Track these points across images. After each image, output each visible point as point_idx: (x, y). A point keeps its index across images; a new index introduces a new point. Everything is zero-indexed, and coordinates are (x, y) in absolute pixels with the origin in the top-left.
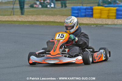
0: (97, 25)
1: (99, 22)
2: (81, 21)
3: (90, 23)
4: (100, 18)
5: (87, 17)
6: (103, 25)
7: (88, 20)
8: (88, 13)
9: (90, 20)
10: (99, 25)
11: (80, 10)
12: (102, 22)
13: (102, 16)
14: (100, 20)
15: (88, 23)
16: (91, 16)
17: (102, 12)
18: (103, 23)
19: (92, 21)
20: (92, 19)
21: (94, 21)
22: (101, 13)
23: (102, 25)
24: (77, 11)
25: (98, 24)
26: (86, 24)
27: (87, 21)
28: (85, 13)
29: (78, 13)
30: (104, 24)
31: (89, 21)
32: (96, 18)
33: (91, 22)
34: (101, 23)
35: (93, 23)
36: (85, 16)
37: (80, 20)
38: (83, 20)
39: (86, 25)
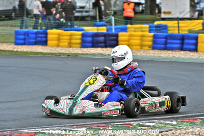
4: (58, 46)
5: (38, 44)
8: (40, 39)
11: (28, 35)
13: (61, 44)
16: (45, 43)
17: (61, 37)
20: (44, 47)
22: (59, 39)
24: (23, 37)
28: (35, 39)
29: (24, 39)
32: (51, 47)
36: (36, 43)
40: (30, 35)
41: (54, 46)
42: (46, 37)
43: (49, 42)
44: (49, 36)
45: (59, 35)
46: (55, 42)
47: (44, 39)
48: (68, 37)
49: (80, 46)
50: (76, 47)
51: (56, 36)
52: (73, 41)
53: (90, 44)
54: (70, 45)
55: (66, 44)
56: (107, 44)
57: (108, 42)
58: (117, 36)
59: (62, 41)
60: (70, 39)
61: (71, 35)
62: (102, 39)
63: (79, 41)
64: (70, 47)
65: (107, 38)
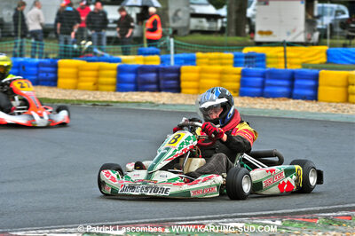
40: (27, 68)
41: (69, 89)
42: (56, 72)
43: (60, 81)
44: (61, 71)
45: (78, 68)
46: (71, 81)
47: (52, 76)
48: (94, 73)
49: (114, 88)
50: (108, 91)
51: (72, 71)
52: (102, 80)
53: (132, 86)
54: (97, 86)
55: (90, 84)
56: (162, 86)
57: (162, 82)
58: (178, 71)
59: (83, 79)
60: (98, 77)
61: (98, 70)
62: (152, 76)
63: (113, 80)
64: (97, 89)
65: (161, 75)
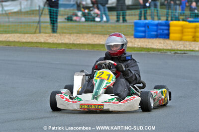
0: (176, 52)
1: (179, 46)
2: (150, 44)
3: (165, 48)
4: (181, 39)
5: (160, 38)
6: (186, 52)
7: (161, 43)
8: (161, 31)
9: (164, 43)
10: (179, 52)
11: (148, 27)
12: (184, 47)
13: (185, 37)
14: (181, 43)
15: (161, 48)
16: (167, 36)
17: (186, 30)
18: (186, 47)
19: (167, 44)
20: (167, 41)
21: (171, 44)
22: (182, 32)
23: (184, 52)
24: (143, 29)
25: (178, 50)
26: (159, 50)
27: (160, 45)
28: (157, 31)
29: (144, 32)
30: (187, 50)
31: (162, 45)
32: (173, 40)
33: (166, 46)
34: (182, 48)
35: (170, 48)
36: (157, 36)
37: (149, 42)
38: (153, 43)
39: (158, 52)
40: (150, 27)
41: (176, 40)
42: (168, 30)
43: (171, 35)
44: (172, 28)
45: (182, 26)
46: (178, 35)
47: (166, 32)
48: (193, 30)
51: (179, 28)
54: (195, 39)
55: (190, 37)
59: (186, 34)
60: (195, 32)
61: (195, 28)
64: (195, 41)
